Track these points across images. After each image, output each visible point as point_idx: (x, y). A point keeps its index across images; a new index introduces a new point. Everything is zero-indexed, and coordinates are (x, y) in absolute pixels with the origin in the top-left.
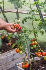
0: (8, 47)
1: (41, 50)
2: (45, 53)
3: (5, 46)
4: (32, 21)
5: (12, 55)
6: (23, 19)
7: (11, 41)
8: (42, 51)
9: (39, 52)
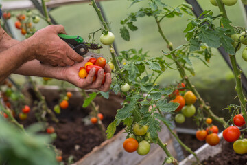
0: (92, 131)
1: (217, 118)
2: (233, 130)
3: (79, 129)
4: (158, 23)
5: (115, 158)
6: (122, 23)
7: (97, 108)
8: (221, 119)
9: (210, 124)
